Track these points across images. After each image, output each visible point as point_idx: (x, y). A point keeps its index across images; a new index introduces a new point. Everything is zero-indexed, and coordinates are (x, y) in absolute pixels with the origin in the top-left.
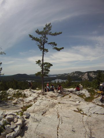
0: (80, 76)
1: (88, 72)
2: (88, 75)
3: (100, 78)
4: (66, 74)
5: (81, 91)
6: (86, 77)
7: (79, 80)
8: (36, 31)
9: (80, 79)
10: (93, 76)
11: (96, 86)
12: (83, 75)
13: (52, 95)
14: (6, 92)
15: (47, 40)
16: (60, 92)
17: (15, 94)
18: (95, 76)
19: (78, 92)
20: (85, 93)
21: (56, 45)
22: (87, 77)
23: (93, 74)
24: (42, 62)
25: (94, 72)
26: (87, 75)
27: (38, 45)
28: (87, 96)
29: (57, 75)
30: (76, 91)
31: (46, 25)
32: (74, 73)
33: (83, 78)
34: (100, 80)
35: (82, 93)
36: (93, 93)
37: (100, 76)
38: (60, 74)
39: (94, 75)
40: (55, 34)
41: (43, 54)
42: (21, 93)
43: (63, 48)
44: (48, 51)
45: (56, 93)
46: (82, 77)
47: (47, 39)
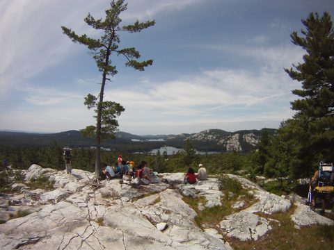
0: (222, 141)
1: (242, 133)
2: (241, 139)
3: (267, 148)
4: (186, 135)
5: (200, 184)
6: (234, 143)
7: (219, 151)
8: (87, 19)
9: (222, 149)
10: (253, 141)
11: (254, 168)
12: (229, 139)
13: (112, 189)
14: (21, 172)
15: (116, 43)
16: (136, 183)
17: (34, 180)
18: (257, 142)
19: (192, 186)
20: (210, 191)
21: (137, 55)
22: (238, 143)
23: (251, 137)
24: (98, 100)
25: (255, 132)
26: (238, 137)
27: (95, 57)
28: (210, 204)
29: (165, 137)
30: (186, 184)
31: (113, 3)
32: (206, 133)
33: (228, 146)
34: (265, 152)
35: (199, 192)
36: (231, 194)
37: (266, 142)
38: (173, 136)
39: (256, 138)
40: (137, 27)
41: (104, 79)
42: (49, 177)
43: (150, 62)
44: (116, 72)
45: (124, 186)
46: (227, 144)
47: (119, 42)
